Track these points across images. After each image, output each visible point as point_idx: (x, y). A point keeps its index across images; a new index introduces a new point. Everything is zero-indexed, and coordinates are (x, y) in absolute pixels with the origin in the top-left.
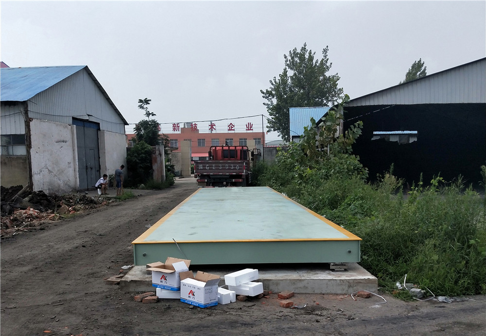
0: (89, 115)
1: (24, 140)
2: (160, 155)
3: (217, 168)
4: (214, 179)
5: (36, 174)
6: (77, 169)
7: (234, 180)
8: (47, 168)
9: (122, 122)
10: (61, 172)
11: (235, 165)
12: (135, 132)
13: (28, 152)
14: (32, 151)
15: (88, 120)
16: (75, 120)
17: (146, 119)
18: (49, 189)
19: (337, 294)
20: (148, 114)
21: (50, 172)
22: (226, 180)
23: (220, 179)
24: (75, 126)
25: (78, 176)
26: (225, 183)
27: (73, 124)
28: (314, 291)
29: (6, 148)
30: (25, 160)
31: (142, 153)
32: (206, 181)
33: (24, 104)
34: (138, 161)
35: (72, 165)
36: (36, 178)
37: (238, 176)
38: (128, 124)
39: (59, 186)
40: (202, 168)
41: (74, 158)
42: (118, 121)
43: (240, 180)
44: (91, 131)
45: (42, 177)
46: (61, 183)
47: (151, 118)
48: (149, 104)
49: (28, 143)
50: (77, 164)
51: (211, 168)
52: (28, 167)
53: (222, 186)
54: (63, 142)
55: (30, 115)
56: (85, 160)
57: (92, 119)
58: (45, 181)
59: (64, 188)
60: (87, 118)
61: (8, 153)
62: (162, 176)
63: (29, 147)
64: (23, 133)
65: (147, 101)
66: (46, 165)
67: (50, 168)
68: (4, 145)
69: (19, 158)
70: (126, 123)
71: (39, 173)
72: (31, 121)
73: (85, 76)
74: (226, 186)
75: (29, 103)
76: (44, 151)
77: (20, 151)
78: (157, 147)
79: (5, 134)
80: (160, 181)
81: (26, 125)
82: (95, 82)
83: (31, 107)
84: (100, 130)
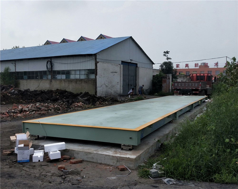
0: (131, 60)
1: (94, 72)
2: (169, 79)
3: (185, 85)
4: (183, 91)
5: (99, 87)
6: (122, 86)
7: (194, 92)
8: (105, 85)
9: (151, 63)
10: (113, 86)
11: (195, 84)
12: (160, 67)
13: (96, 77)
14: (98, 77)
15: (130, 62)
16: (123, 62)
17: (167, 61)
18: (105, 94)
19: (109, 165)
20: (168, 59)
21: (107, 86)
22: (190, 92)
23: (186, 91)
24: (122, 65)
25: (122, 89)
26: (189, 93)
27: (121, 64)
28: (97, 161)
29: (87, 75)
30: (94, 81)
31: (159, 78)
32: (179, 92)
33: (95, 55)
34: (157, 82)
35: (119, 83)
36: (98, 89)
37: (197, 90)
38: (154, 64)
39: (111, 93)
40: (176, 85)
41: (121, 80)
42: (149, 62)
43: (198, 92)
44: (132, 68)
45: (102, 89)
46: (112, 92)
47: (169, 60)
48: (169, 53)
49: (96, 73)
50: (122, 83)
51: (181, 85)
52: (95, 84)
53: (188, 95)
54: (115, 72)
55: (98, 60)
56: (128, 81)
57: (132, 62)
58: (103, 90)
59: (114, 94)
60: (130, 61)
61: (88, 77)
62: (169, 90)
63: (96, 75)
64: (94, 68)
65: (167, 52)
66: (105, 83)
67: (107, 85)
68: (86, 74)
69: (92, 80)
70: (153, 64)
71: (101, 87)
72: (98, 63)
73: (131, 41)
74: (190, 95)
75: (97, 55)
76: (104, 77)
77: (92, 76)
78: (168, 75)
79: (87, 69)
80: (168, 92)
81: (95, 65)
82: (136, 44)
83: (98, 57)
84: (137, 67)
